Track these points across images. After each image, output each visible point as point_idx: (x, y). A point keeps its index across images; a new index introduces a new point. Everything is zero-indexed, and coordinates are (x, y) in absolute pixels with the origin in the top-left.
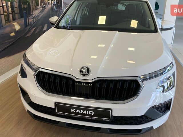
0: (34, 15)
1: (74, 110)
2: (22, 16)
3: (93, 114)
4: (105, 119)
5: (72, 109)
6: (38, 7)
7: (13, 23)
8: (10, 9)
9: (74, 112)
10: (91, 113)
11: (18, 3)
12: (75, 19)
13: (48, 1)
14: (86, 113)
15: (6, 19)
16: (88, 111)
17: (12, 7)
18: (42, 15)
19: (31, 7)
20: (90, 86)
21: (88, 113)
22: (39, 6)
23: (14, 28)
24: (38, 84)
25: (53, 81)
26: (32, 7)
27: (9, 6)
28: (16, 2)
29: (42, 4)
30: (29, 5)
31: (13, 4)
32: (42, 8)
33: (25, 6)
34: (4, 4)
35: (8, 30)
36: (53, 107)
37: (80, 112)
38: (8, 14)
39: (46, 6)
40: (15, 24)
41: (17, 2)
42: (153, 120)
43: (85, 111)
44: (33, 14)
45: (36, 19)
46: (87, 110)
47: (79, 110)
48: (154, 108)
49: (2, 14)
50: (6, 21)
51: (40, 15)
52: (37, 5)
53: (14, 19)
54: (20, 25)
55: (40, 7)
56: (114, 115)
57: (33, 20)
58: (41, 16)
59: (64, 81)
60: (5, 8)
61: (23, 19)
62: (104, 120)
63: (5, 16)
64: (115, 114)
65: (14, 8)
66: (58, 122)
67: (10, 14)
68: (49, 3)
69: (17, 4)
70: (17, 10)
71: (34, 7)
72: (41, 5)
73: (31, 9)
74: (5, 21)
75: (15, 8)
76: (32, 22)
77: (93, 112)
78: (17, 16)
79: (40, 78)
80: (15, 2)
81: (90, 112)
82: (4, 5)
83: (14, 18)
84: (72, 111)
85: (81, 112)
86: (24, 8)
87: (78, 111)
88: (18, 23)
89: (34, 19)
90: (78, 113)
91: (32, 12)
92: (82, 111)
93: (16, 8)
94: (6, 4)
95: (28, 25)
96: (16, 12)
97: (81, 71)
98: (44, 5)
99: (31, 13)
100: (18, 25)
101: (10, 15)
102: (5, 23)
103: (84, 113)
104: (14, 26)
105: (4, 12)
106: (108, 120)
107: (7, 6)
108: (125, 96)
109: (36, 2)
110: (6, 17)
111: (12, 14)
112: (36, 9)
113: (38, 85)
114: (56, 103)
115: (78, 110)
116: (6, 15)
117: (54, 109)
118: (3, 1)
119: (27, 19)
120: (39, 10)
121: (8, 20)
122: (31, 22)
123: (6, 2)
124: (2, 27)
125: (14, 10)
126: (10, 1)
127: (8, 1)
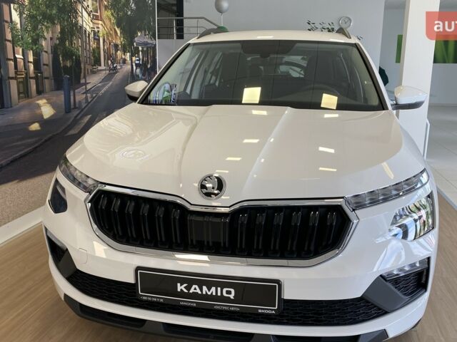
0: (89, 87)
1: (185, 285)
2: (58, 86)
3: (232, 296)
4: (263, 309)
5: (179, 284)
6: (100, 68)
7: (38, 100)
8: (32, 67)
9: (185, 291)
10: (229, 292)
11: (51, 56)
12: (188, 91)
13: (123, 57)
14: (214, 294)
15: (21, 90)
16: (219, 289)
17: (37, 63)
18: (107, 87)
19: (82, 65)
20: (225, 223)
21: (219, 294)
22: (100, 65)
23: (38, 112)
24: (96, 224)
25: (133, 213)
26: (85, 68)
27: (31, 59)
28: (46, 52)
29: (110, 62)
30: (78, 63)
31: (40, 56)
32: (108, 72)
33: (68, 64)
34: (18, 54)
35: (24, 115)
36: (132, 281)
37: (200, 292)
38: (27, 77)
39: (119, 67)
40: (42, 102)
41: (50, 51)
42: (385, 313)
43: (213, 289)
44: (86, 84)
45: (94, 95)
46: (217, 285)
47: (197, 287)
48: (386, 281)
49: (12, 78)
50: (21, 95)
51: (104, 86)
52: (97, 62)
53: (40, 92)
54: (53, 105)
55: (103, 67)
56: (285, 298)
57: (86, 98)
58: (105, 89)
59: (160, 212)
60: (21, 63)
61: (62, 92)
62: (260, 311)
63: (18, 84)
64: (288, 295)
65: (42, 64)
66: (143, 321)
67: (32, 78)
68: (124, 61)
69: (49, 57)
70: (47, 71)
71: (89, 67)
72: (106, 64)
73: (83, 71)
74: (19, 93)
75: (44, 65)
76: (84, 101)
77: (233, 291)
78: (47, 84)
79: (101, 207)
80: (43, 53)
81: (225, 290)
82: (19, 56)
83: (40, 89)
84: (179, 290)
85: (201, 290)
86: (65, 67)
87: (195, 289)
88: (50, 102)
89: (89, 95)
90: (195, 296)
91: (85, 77)
92: (205, 288)
93: (45, 67)
94: (23, 55)
95: (72, 107)
96: (46, 74)
97: (203, 187)
98: (113, 63)
99: (83, 81)
100: (48, 105)
101: (31, 80)
102: (19, 99)
103: (209, 293)
104: (39, 107)
105: (16, 73)
106: (272, 310)
107: (24, 59)
108: (312, 248)
109: (94, 57)
110: (21, 85)
111: (36, 78)
112: (94, 73)
113: (95, 226)
114: (138, 268)
115: (194, 286)
116: (22, 80)
117: (133, 286)
118: (16, 48)
119: (72, 94)
120: (102, 75)
121: (25, 93)
122: (80, 102)
123: (23, 50)
124: (11, 107)
125: (42, 69)
126: (32, 49)
127: (28, 48)
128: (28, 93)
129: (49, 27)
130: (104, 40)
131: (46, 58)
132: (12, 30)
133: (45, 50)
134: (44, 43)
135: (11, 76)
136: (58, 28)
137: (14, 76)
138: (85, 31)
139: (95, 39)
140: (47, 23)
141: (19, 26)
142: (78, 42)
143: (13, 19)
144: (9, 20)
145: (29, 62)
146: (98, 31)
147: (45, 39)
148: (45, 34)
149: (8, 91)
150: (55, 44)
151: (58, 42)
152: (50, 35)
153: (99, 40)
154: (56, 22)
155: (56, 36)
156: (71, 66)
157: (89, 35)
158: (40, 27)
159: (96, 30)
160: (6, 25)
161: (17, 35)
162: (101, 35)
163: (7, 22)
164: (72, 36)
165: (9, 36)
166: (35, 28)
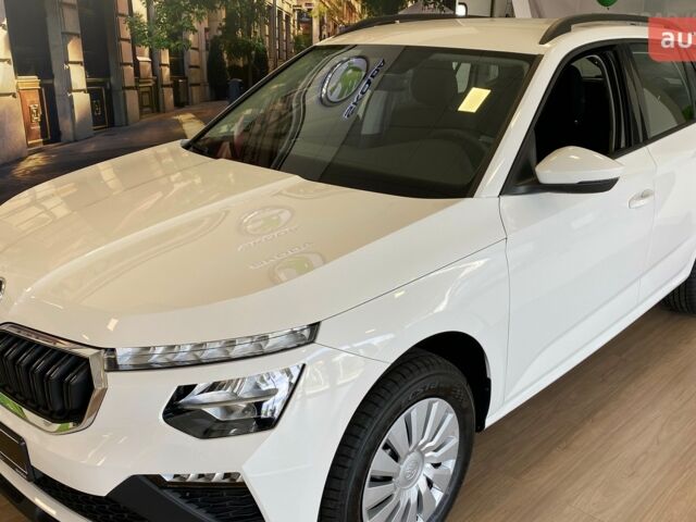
2: (219, 94)
7: (178, 115)
8: (167, 71)
11: (205, 55)
15: (146, 102)
17: (177, 66)
19: (270, 63)
23: (177, 130)
27: (166, 58)
28: (196, 49)
31: (183, 54)
33: (241, 63)
34: (142, 55)
38: (158, 86)
40: (181, 117)
41: (203, 47)
49: (130, 88)
50: (145, 110)
53: (181, 104)
60: (146, 68)
63: (141, 94)
65: (186, 66)
67: (168, 86)
69: (200, 56)
70: (197, 75)
74: (142, 106)
75: (191, 67)
78: (195, 93)
80: (190, 51)
82: (144, 58)
83: (183, 99)
86: (234, 67)
88: (199, 116)
93: (193, 69)
94: (151, 56)
96: (193, 80)
100: (197, 121)
101: (166, 90)
102: (141, 113)
104: (178, 124)
105: (137, 81)
107: (152, 63)
110: (146, 97)
111: (175, 86)
116: (148, 89)
118: (137, 48)
121: (152, 102)
123: (150, 50)
124: (127, 125)
125: (186, 73)
126: (168, 47)
127: (160, 47)
128: (158, 107)
129: (203, 14)
130: (322, 23)
131: (196, 57)
132: (131, 25)
133: (194, 46)
134: (191, 37)
135: (127, 85)
136: (223, 14)
137: (133, 85)
138: (280, 13)
139: (299, 22)
140: (200, 8)
141: (145, 18)
142: (263, 30)
143: (135, 10)
144: (127, 13)
145: (161, 65)
146: (310, 10)
147: (194, 31)
148: (195, 24)
149: (122, 106)
150: (215, 37)
151: (220, 33)
152: (205, 24)
153: (311, 23)
154: (218, 6)
155: (217, 25)
156: (246, 67)
157: (288, 17)
158: (184, 15)
159: (304, 8)
160: (122, 20)
161: (140, 32)
162: (315, 14)
163: (123, 15)
164: (250, 22)
165: (126, 33)
166: (174, 19)
